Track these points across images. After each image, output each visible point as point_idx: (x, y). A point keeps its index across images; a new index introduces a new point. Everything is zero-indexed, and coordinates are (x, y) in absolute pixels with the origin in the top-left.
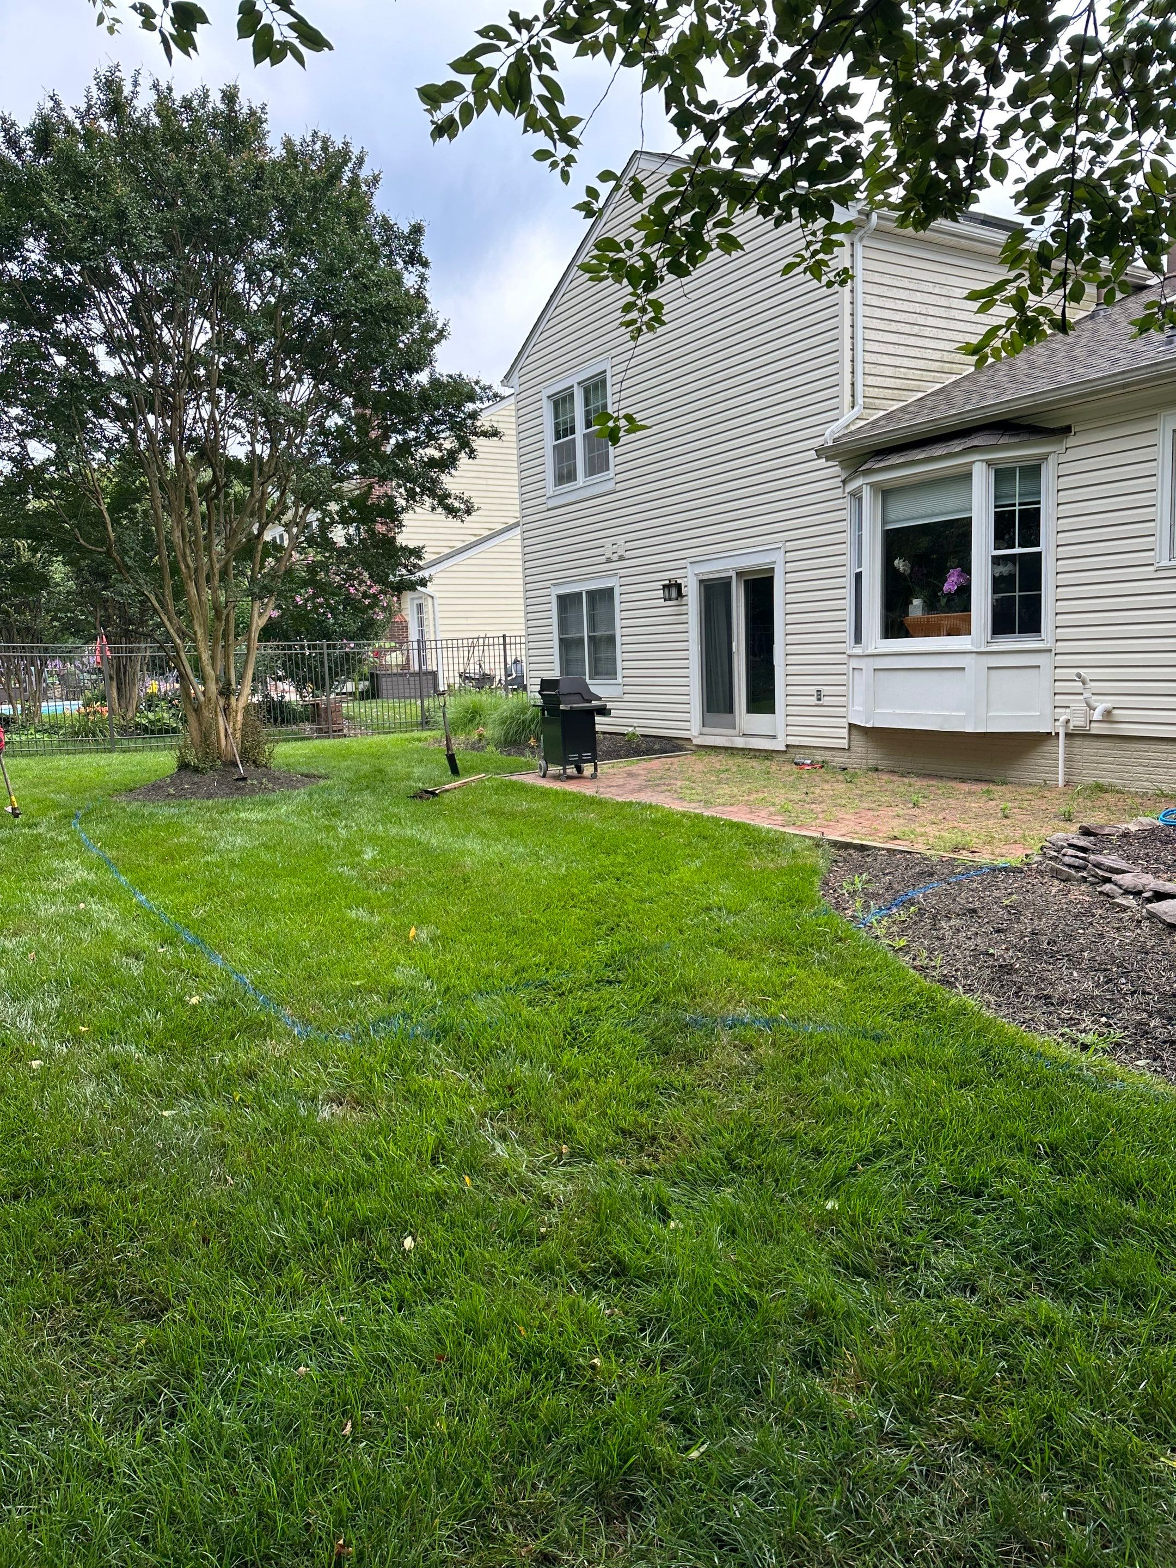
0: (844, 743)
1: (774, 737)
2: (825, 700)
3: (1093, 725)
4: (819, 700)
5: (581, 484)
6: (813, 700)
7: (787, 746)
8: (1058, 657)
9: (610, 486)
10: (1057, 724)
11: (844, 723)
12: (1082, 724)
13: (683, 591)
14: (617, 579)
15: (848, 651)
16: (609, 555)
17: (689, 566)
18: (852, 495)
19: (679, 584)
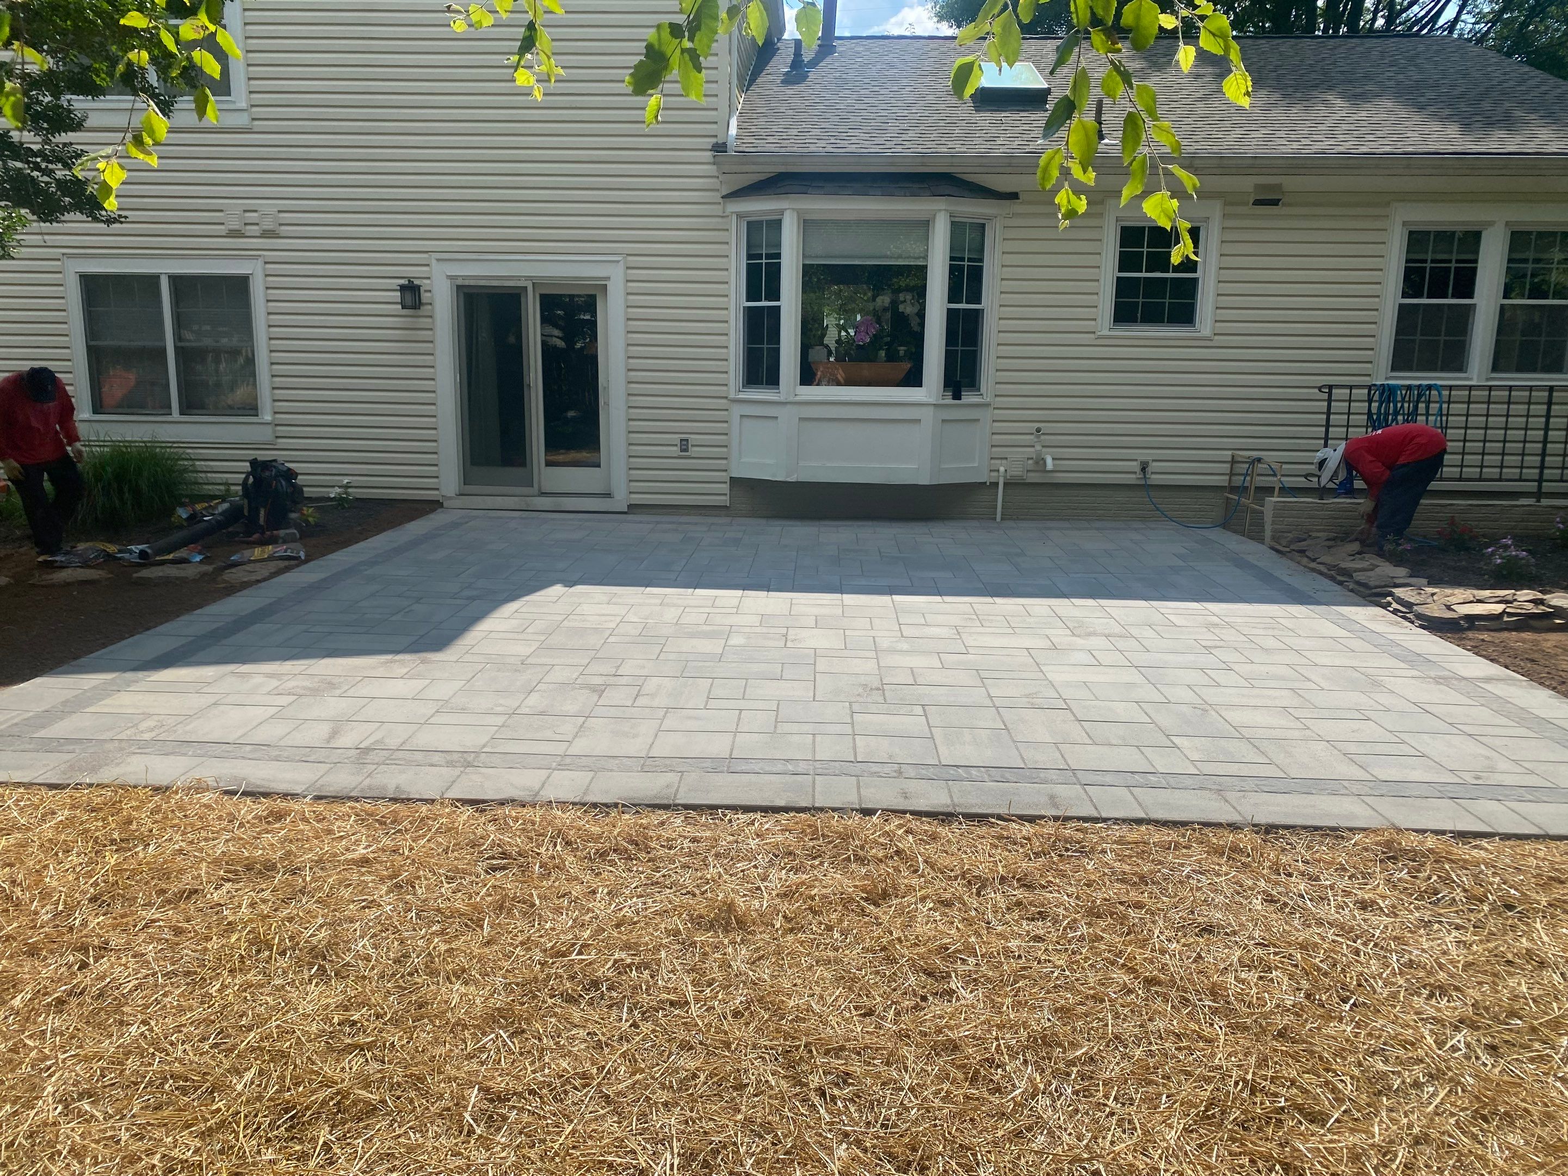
0: (724, 500)
1: (608, 495)
2: (694, 451)
3: (1030, 474)
4: (686, 450)
6: (675, 450)
7: (630, 506)
8: (996, 412)
9: (242, 120)
10: (995, 474)
11: (724, 476)
12: (1020, 473)
13: (425, 297)
14: (260, 263)
15: (732, 396)
16: (235, 225)
17: (434, 263)
18: (740, 216)
19: (419, 287)
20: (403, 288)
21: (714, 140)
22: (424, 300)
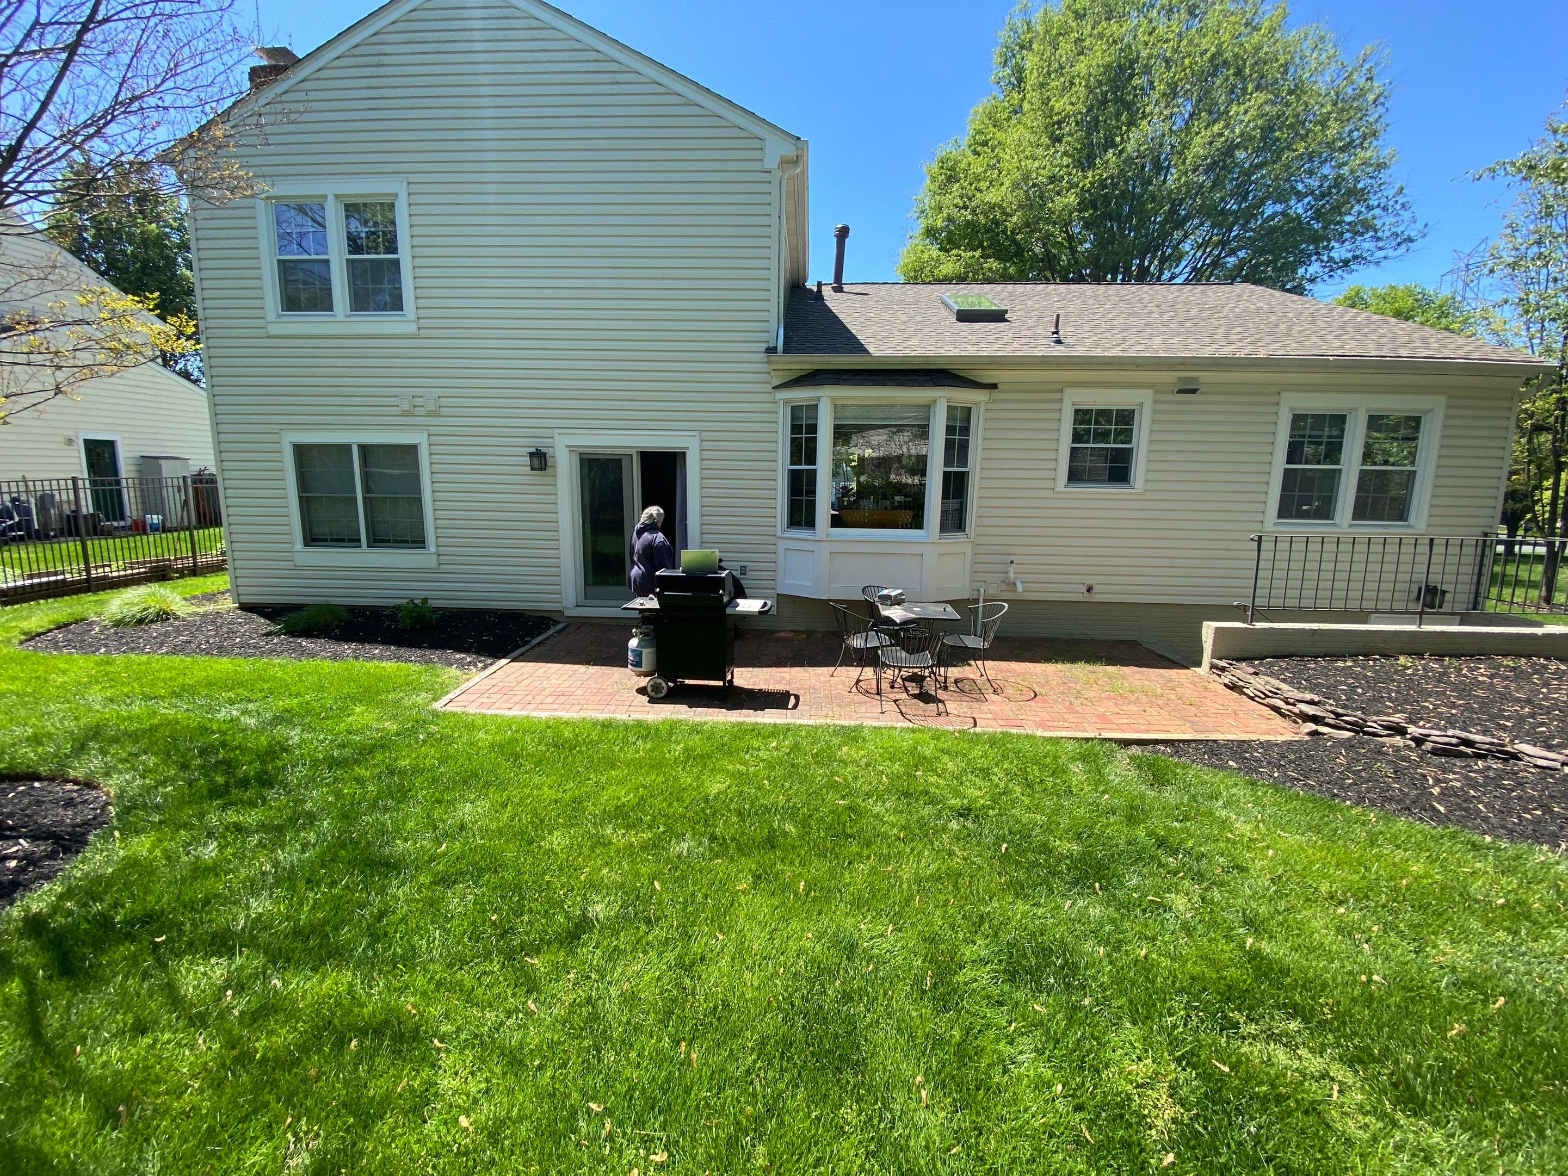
0: (773, 610)
2: (750, 574)
3: (1004, 593)
4: (744, 574)
5: (341, 318)
8: (977, 547)
9: (411, 328)
10: (976, 593)
11: (773, 593)
12: (995, 592)
13: (550, 461)
14: (425, 435)
15: (779, 534)
16: (406, 407)
17: (556, 436)
18: (786, 402)
19: (545, 454)
20: (531, 455)
21: (766, 345)
22: (549, 463)
